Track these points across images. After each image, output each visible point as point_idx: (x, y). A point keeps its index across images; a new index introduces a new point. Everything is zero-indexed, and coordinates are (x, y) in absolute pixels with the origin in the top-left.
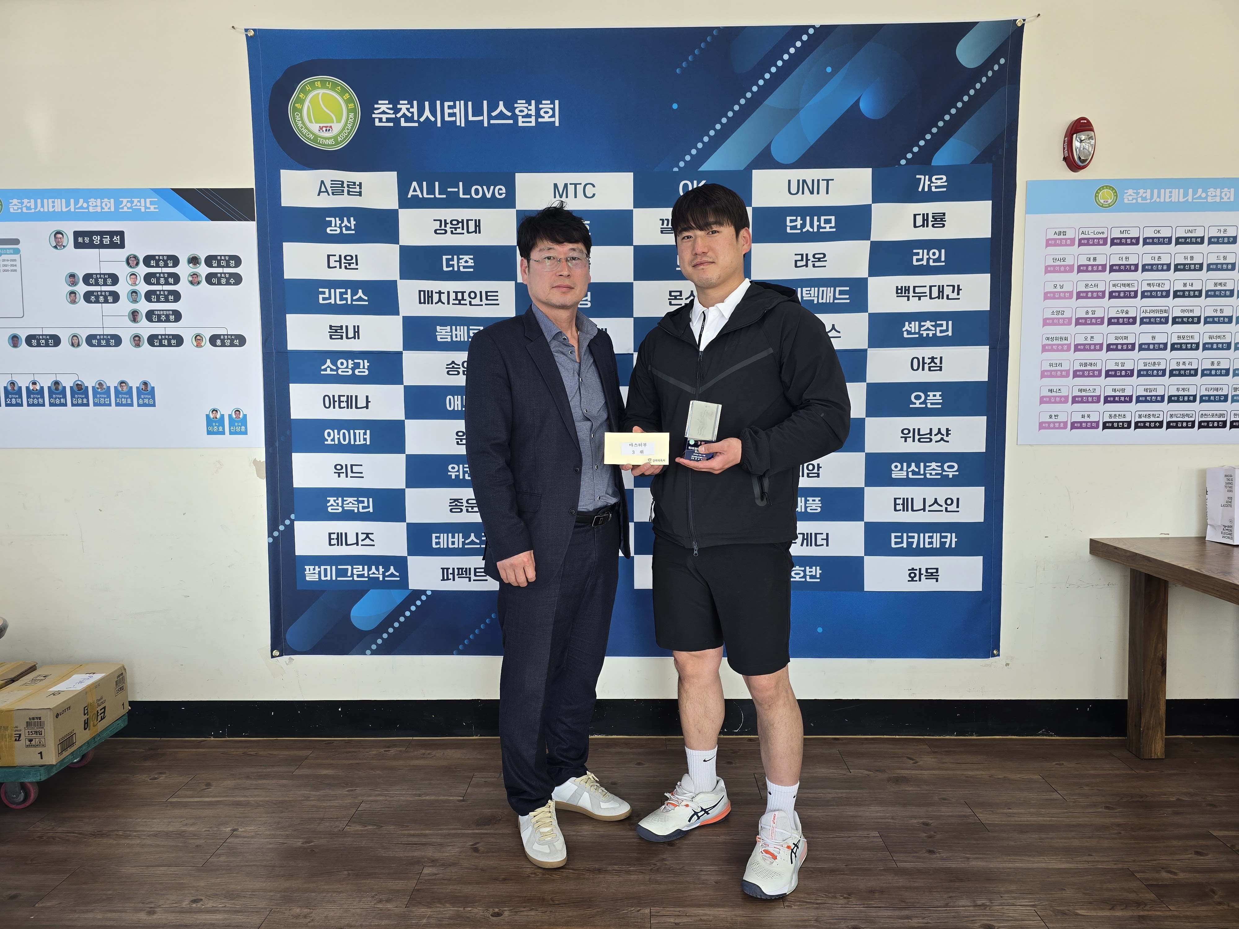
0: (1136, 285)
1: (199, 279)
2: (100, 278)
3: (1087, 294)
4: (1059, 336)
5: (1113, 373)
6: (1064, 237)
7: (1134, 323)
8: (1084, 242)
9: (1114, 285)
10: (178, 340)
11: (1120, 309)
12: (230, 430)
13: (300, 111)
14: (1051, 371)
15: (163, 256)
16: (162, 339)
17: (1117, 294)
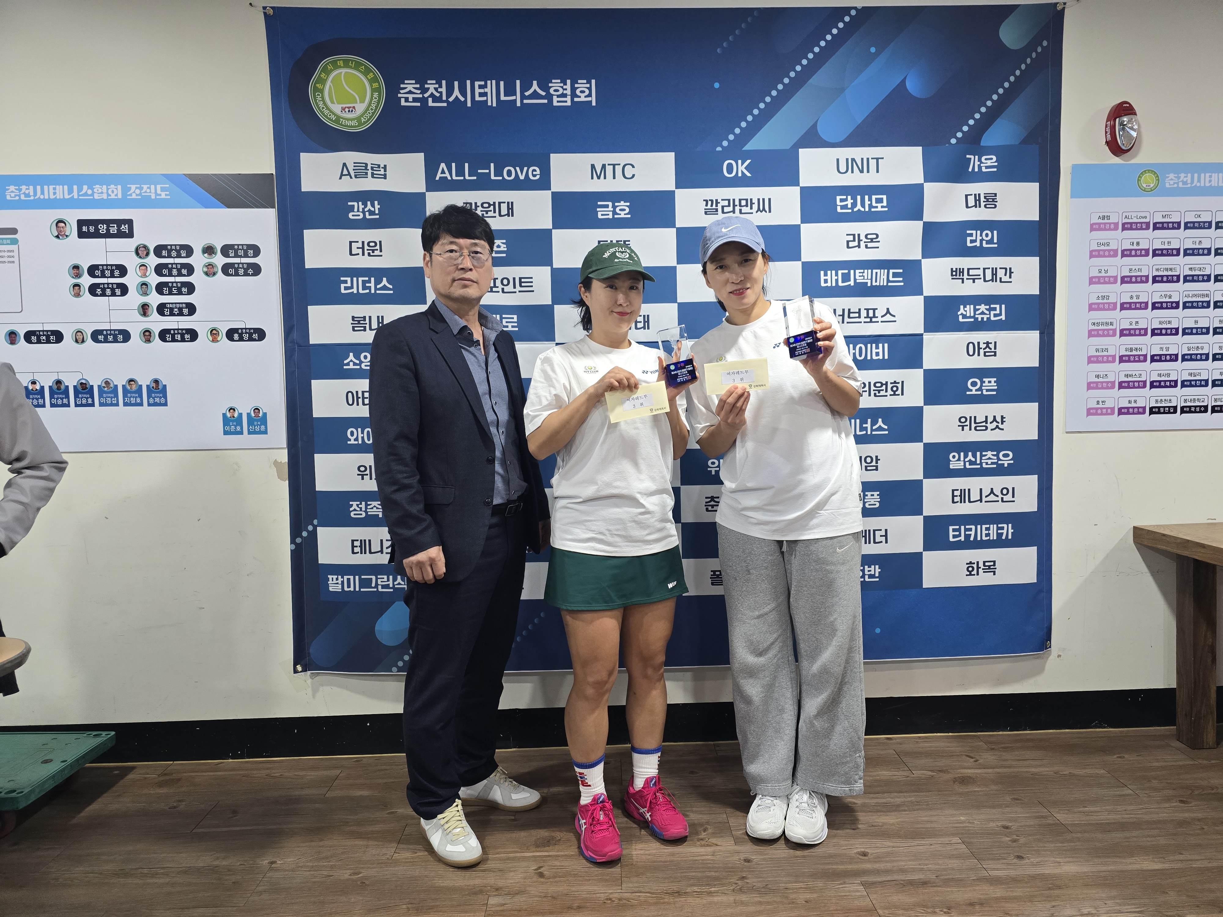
0: (1178, 269)
1: (215, 270)
2: (106, 270)
3: (1131, 279)
4: (1105, 321)
5: (1158, 358)
6: (1108, 221)
7: (1177, 307)
8: (1127, 227)
9: (1157, 270)
10: (193, 335)
11: (1163, 294)
12: (249, 430)
13: (322, 91)
14: (1097, 357)
15: (175, 245)
16: (175, 334)
17: (1160, 279)
